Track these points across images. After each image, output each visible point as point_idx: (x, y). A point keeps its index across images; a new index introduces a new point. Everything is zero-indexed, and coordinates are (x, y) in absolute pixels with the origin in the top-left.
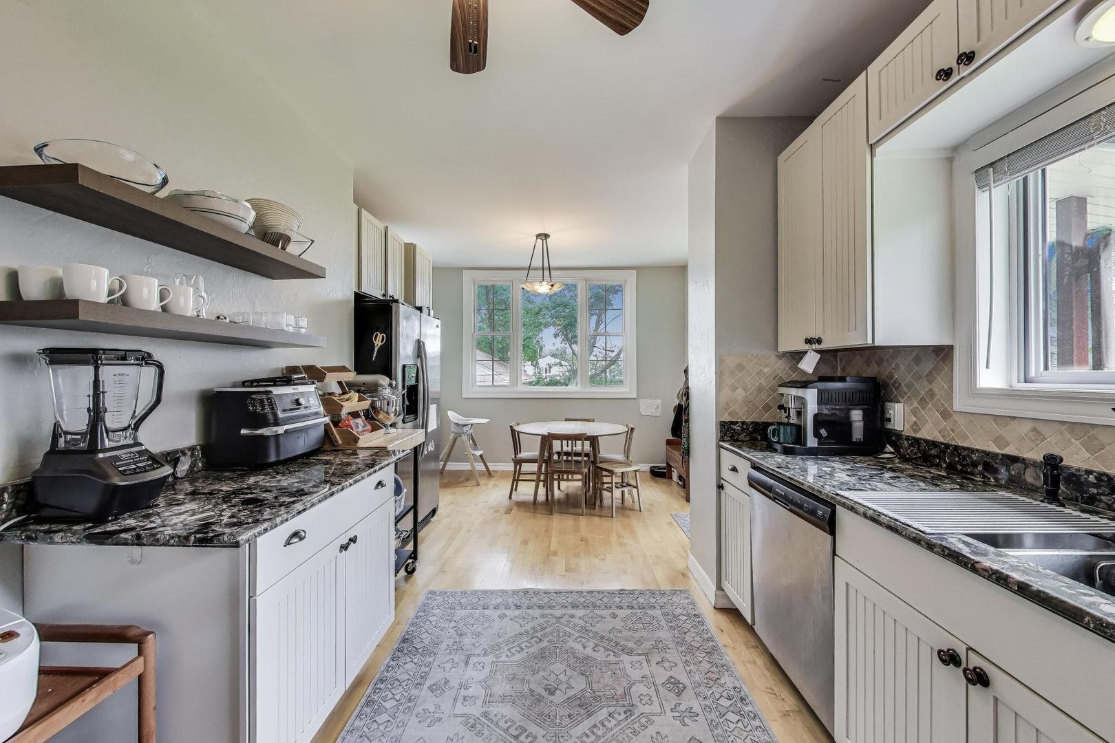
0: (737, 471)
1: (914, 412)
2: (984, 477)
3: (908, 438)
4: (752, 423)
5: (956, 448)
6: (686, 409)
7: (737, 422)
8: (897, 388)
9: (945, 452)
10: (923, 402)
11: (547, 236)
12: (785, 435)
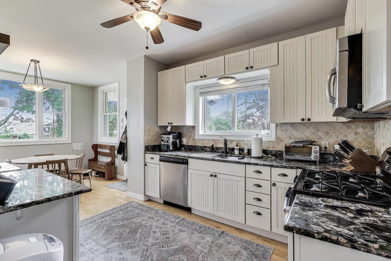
0: (153, 159)
1: (187, 140)
2: (201, 151)
3: (186, 146)
4: (153, 145)
5: (196, 146)
6: (126, 143)
7: (149, 146)
8: (183, 135)
9: (194, 147)
10: (189, 137)
11: (38, 62)
12: (165, 148)
